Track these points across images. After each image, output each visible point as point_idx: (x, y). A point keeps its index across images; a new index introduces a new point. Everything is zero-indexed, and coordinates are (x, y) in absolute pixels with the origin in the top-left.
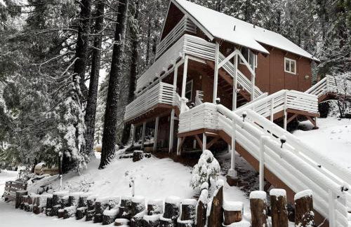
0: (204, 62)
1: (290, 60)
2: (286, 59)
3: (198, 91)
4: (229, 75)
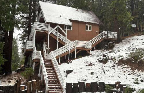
0: (44, 32)
1: (89, 25)
2: (86, 25)
3: (44, 43)
4: (55, 35)
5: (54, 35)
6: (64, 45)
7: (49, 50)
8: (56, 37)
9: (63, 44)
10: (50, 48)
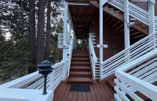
5: (116, 9)
6: (146, 35)
7: (104, 49)
8: (122, 13)
9: (143, 31)
10: (106, 46)
